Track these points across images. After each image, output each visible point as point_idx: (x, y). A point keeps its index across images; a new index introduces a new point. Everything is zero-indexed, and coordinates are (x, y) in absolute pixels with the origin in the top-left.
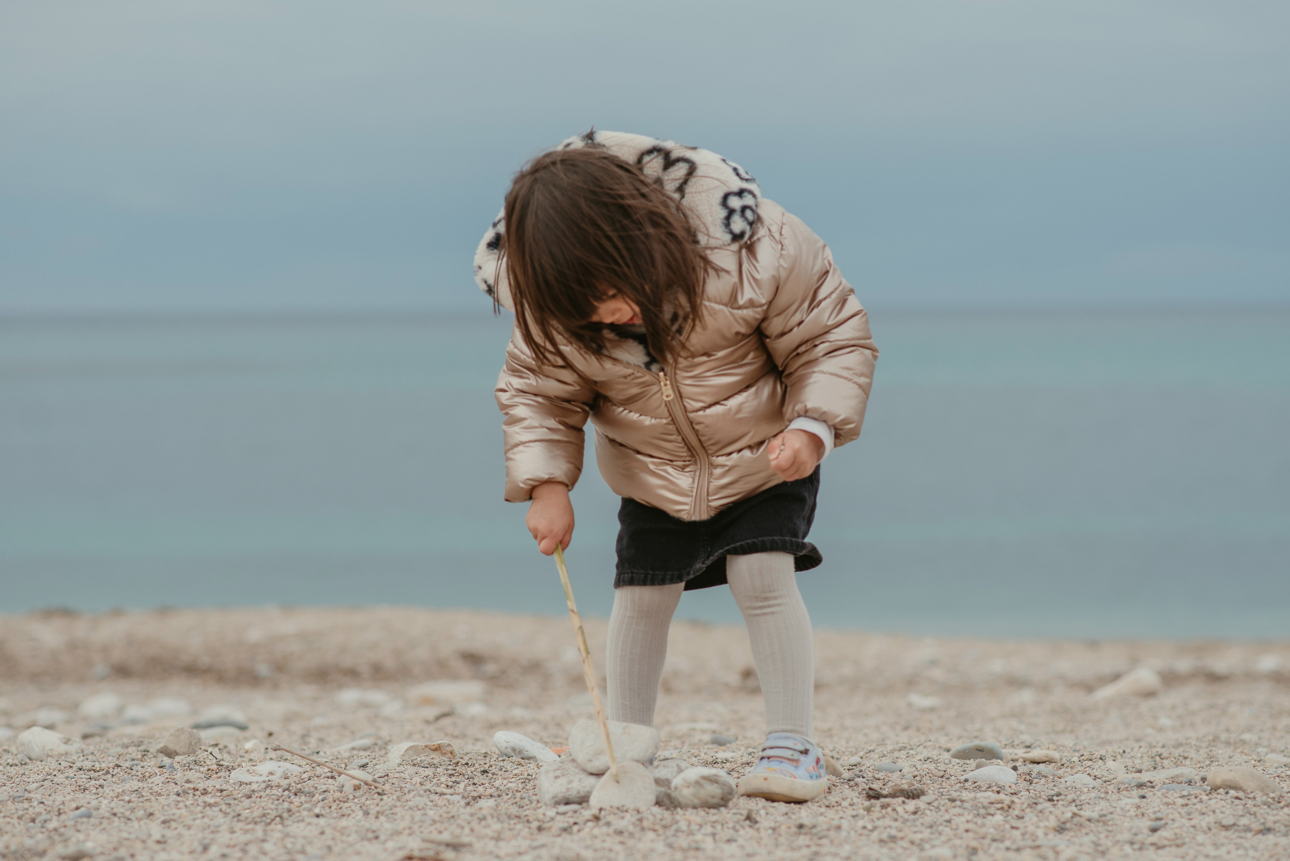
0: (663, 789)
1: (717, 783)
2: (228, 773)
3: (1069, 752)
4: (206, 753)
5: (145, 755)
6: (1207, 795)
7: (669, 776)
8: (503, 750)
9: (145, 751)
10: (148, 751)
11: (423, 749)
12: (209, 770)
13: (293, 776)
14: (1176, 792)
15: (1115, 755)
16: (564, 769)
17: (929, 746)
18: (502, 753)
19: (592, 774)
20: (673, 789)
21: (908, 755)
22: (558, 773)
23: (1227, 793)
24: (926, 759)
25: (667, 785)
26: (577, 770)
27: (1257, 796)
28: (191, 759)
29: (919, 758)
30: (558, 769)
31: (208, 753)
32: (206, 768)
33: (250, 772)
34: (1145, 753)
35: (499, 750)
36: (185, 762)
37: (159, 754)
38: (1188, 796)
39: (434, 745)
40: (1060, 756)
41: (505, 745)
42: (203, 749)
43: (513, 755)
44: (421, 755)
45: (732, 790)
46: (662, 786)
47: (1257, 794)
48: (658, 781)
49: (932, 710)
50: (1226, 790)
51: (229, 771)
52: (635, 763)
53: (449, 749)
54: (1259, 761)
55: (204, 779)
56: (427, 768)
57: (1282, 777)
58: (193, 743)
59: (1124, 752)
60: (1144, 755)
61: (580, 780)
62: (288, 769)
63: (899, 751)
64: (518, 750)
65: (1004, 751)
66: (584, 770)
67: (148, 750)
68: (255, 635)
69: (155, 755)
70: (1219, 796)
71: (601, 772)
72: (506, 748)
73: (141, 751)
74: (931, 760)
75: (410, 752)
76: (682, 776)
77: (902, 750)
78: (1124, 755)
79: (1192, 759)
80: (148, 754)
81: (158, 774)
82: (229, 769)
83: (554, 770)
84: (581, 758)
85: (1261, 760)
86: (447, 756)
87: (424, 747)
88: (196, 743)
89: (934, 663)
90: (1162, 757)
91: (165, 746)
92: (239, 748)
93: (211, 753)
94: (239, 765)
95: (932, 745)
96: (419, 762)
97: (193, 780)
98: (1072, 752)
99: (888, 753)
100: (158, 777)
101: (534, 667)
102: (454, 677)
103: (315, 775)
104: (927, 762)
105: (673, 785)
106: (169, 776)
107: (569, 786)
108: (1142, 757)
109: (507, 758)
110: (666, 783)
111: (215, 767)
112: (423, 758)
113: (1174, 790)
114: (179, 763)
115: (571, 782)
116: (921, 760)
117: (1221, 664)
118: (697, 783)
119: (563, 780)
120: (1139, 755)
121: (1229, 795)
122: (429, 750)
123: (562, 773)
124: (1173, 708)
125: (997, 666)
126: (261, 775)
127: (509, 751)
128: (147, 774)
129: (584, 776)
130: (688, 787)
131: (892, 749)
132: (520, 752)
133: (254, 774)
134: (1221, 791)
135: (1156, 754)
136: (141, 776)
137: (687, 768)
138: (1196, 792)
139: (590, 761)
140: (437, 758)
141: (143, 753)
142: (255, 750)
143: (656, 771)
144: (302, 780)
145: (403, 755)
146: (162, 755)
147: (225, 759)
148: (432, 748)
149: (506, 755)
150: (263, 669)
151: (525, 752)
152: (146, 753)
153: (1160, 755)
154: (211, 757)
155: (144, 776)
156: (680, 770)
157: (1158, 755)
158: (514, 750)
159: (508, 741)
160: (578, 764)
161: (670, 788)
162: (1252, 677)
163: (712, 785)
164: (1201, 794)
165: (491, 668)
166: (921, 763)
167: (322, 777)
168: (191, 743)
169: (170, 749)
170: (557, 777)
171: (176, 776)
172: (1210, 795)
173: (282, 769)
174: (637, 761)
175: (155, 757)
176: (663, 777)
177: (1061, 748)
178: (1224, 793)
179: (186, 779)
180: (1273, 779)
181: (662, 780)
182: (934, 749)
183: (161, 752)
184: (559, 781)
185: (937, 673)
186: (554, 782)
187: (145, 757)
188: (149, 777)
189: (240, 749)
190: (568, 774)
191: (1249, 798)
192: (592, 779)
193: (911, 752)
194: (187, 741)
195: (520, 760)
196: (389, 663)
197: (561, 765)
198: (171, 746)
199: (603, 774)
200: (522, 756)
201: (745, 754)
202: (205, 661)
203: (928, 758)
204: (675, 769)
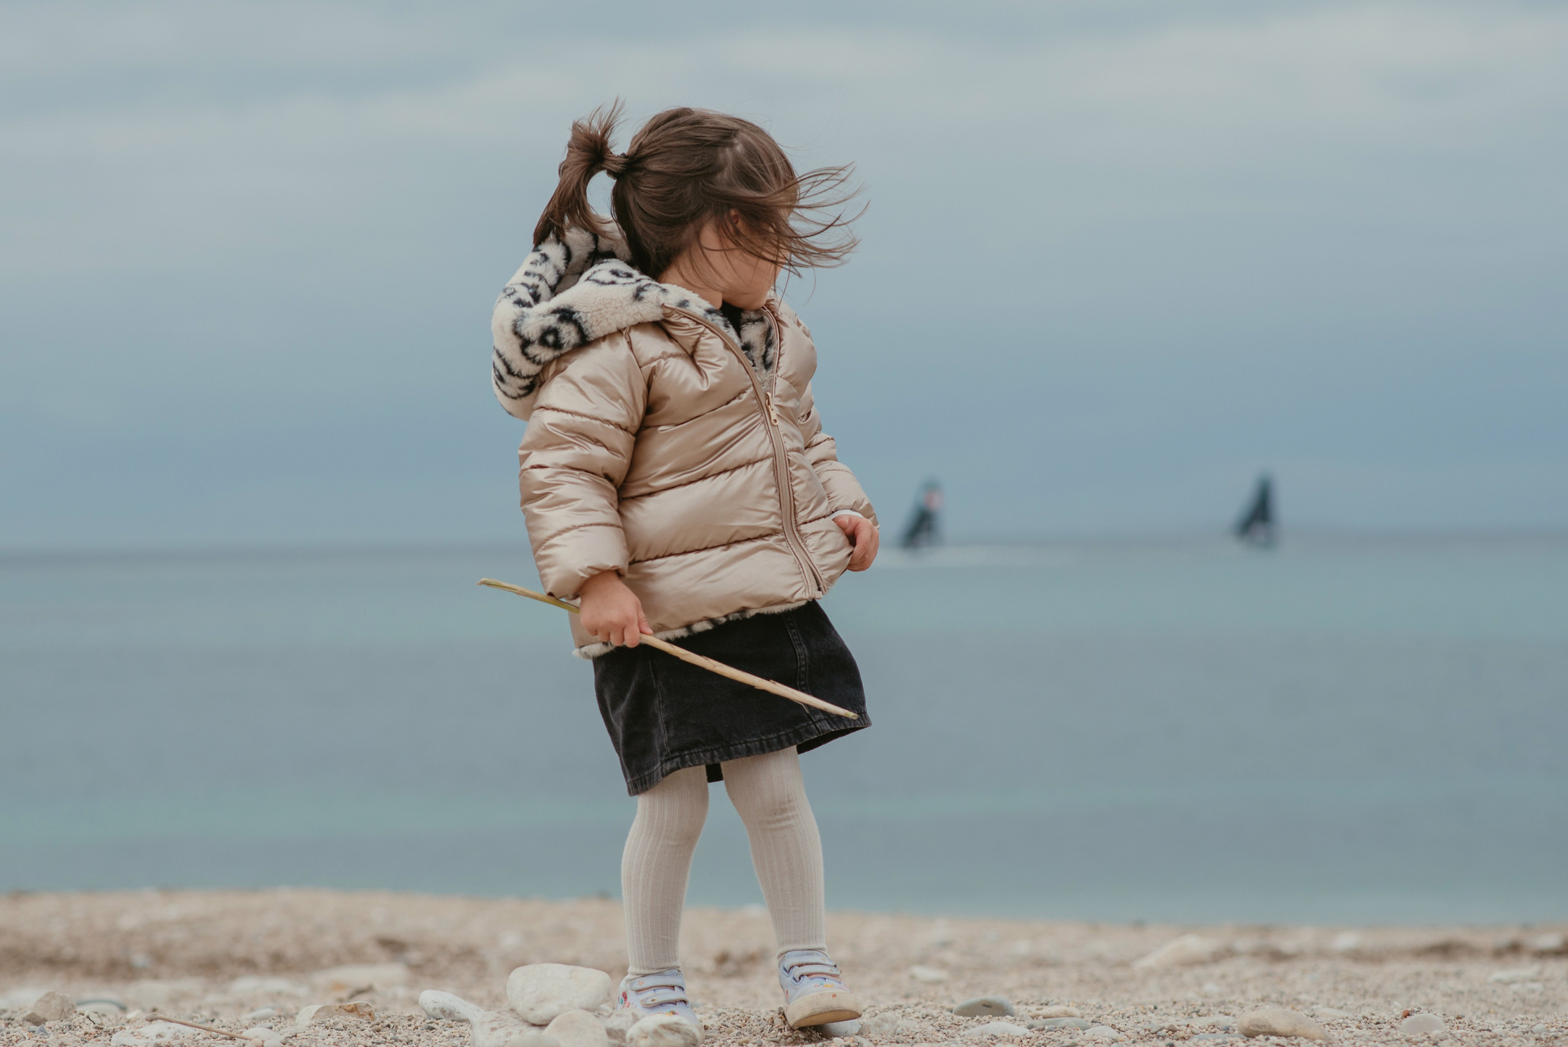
0: (616, 1042)
1: (679, 1032)
2: (108, 1037)
3: (1091, 1010)
4: (82, 1016)
5: (9, 1024)
6: (1244, 1042)
7: (623, 1026)
8: (430, 1011)
9: (9, 1019)
10: (13, 1020)
11: (337, 1010)
12: (86, 1034)
13: (185, 1038)
14: (1209, 1040)
15: (1145, 1011)
16: (502, 1020)
17: (929, 1006)
18: (429, 1015)
19: (534, 1025)
20: (628, 1040)
21: (903, 1013)
22: (495, 1025)
23: (1267, 1039)
24: (924, 1016)
25: (621, 1037)
26: (516, 1021)
27: (1301, 1042)
28: (65, 1024)
29: (916, 1016)
30: (495, 1020)
31: (85, 1017)
32: (83, 1032)
33: (135, 1034)
34: (1180, 1010)
35: (426, 1012)
36: (57, 1027)
37: (25, 1022)
38: (1223, 1043)
39: (349, 1006)
40: (1081, 1013)
41: (432, 1006)
42: (78, 1012)
43: (442, 1017)
44: (334, 1017)
45: (697, 1041)
46: (616, 1038)
47: (1302, 1040)
48: (610, 1033)
49: (938, 982)
50: (1266, 1037)
51: (110, 1034)
52: (584, 1012)
53: (367, 1010)
54: (1312, 1017)
55: (81, 1042)
56: (342, 1030)
57: (1333, 1025)
58: (66, 1010)
59: (1155, 1008)
60: (1178, 1012)
61: (521, 1032)
62: (179, 1031)
63: (894, 1010)
64: (448, 1012)
65: (1015, 1007)
66: (526, 1021)
67: (13, 1017)
68: (129, 921)
69: (21, 1023)
70: (1258, 1043)
71: (544, 1023)
72: (434, 1009)
73: (5, 1020)
74: (930, 1017)
75: (321, 1014)
76: (638, 1025)
77: (897, 1008)
78: (1156, 1012)
79: (1234, 1016)
80: (12, 1022)
81: (27, 1038)
82: (110, 1033)
83: (491, 1022)
84: (520, 1009)
85: (1314, 1015)
86: (365, 1018)
87: (338, 1008)
88: (68, 1010)
89: (946, 945)
90: (1200, 1014)
91: (33, 1014)
92: (119, 1018)
93: (88, 1017)
94: (121, 1029)
95: (932, 1005)
96: (332, 1024)
97: (69, 1043)
98: (1095, 1009)
99: (880, 1012)
100: (27, 1041)
101: (468, 954)
102: (369, 962)
103: (211, 1036)
104: (926, 1019)
105: (628, 1036)
106: (40, 1040)
107: (508, 1039)
108: (1176, 1014)
109: (435, 1020)
110: (620, 1034)
111: (93, 1031)
112: (337, 1019)
113: (1206, 1039)
114: (50, 1028)
115: (510, 1034)
116: (918, 1018)
117: (1287, 945)
118: (656, 1032)
119: (500, 1033)
120: (1173, 1012)
121: (1269, 1042)
122: (343, 1011)
123: (499, 1024)
124: (1223, 976)
125: (1023, 947)
126: (148, 1038)
127: (438, 1013)
128: (14, 1038)
129: (525, 1027)
130: (646, 1038)
131: (885, 1007)
132: (450, 1013)
133: (139, 1037)
134: (1261, 1037)
135: (1193, 1010)
136: (7, 1040)
137: (644, 1016)
138: (1231, 1039)
139: (532, 1009)
140: (352, 1019)
141: (7, 1022)
142: (139, 1019)
143: (609, 1021)
144: (196, 1041)
145: (314, 1017)
146: (29, 1023)
147: (105, 1024)
148: (347, 1009)
149: (434, 1018)
150: (139, 959)
151: (456, 1014)
152: (10, 1021)
153: (1197, 1012)
154: (87, 1021)
155: (10, 1041)
156: (636, 1019)
157: (1195, 1012)
158: (443, 1011)
159: (437, 1001)
160: (518, 1014)
161: (624, 1040)
162: (1321, 954)
163: (673, 1034)
164: (1237, 1042)
165: (415, 956)
166: (919, 1020)
167: (219, 1038)
168: (63, 1010)
169: (39, 1017)
170: (493, 1029)
171: (48, 1040)
172: (1248, 1042)
173: (172, 1031)
174: (587, 1009)
175: (20, 1025)
176: (616, 1028)
177: (1083, 1006)
178: (1264, 1040)
179: (59, 1042)
180: (1323, 1027)
181: (615, 1031)
182: (936, 1008)
183: (28, 1020)
184: (496, 1033)
185: (950, 956)
186: (490, 1034)
187: (9, 1026)
188: (16, 1042)
189: (121, 1019)
190: (506, 1025)
191: (1293, 1045)
192: (534, 1031)
193: (908, 1010)
194: (58, 1008)
195: (450, 1022)
196: (292, 952)
197: (498, 1015)
198: (40, 1013)
199: (546, 1025)
200: (452, 1018)
201: (714, 1015)
202: (69, 951)
203: (927, 1016)
204: (631, 1018)
